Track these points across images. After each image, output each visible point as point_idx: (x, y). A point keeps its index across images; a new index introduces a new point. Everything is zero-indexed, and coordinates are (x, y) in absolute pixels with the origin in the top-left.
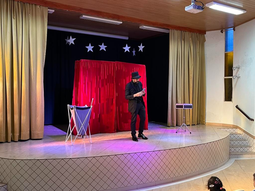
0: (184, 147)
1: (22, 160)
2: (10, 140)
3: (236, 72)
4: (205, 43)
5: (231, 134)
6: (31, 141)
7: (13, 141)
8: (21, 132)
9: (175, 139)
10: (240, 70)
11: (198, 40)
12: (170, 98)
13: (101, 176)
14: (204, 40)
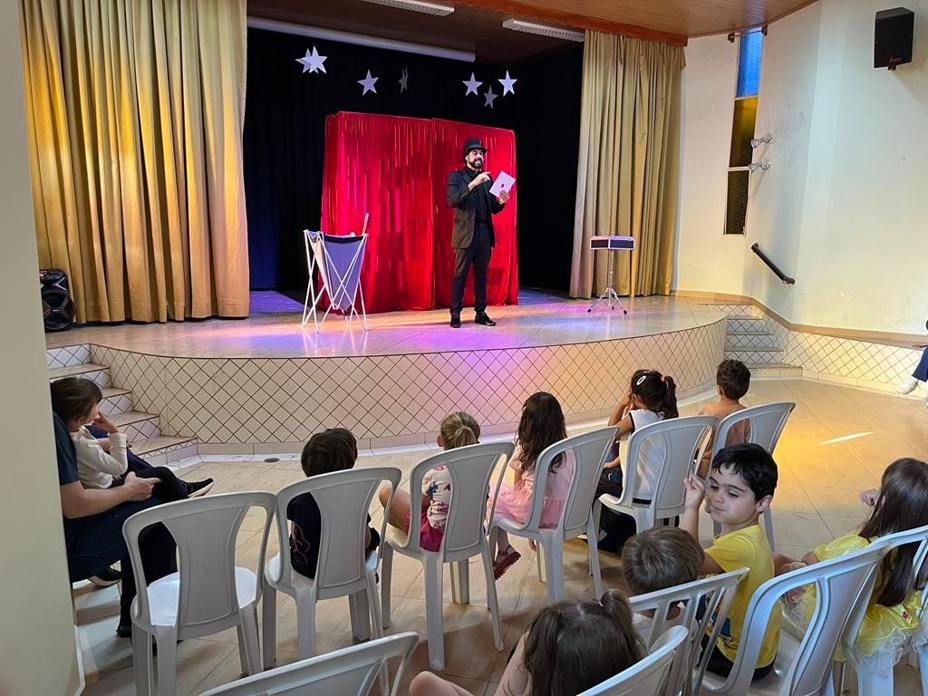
0: (599, 342)
1: (191, 359)
2: (164, 318)
3: (760, 153)
4: (683, 71)
7: (171, 320)
8: (193, 300)
9: (580, 325)
10: (771, 146)
11: (663, 62)
12: (579, 222)
13: (387, 401)
14: (681, 64)
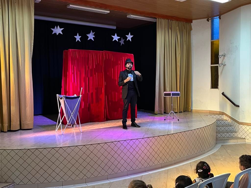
0: (172, 134)
1: (12, 150)
3: (222, 60)
4: (191, 31)
5: (218, 120)
6: (21, 131)
7: (2, 131)
8: (11, 123)
9: (163, 126)
10: (226, 57)
11: (185, 29)
12: (157, 86)
14: (191, 29)
